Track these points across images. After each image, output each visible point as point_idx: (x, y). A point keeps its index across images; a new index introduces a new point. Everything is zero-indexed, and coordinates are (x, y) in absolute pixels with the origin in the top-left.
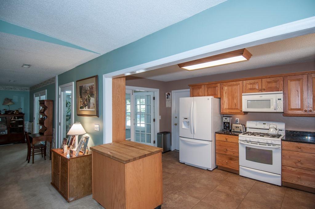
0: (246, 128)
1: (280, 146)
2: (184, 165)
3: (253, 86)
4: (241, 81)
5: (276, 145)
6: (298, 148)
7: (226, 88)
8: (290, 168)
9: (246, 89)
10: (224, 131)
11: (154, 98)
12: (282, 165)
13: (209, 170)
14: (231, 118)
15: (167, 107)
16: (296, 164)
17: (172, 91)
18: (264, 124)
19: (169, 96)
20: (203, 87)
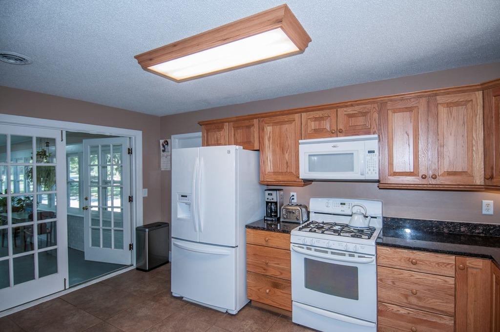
0: (308, 213)
1: (374, 258)
2: (179, 301)
3: (319, 124)
4: (298, 114)
5: (366, 256)
6: (412, 263)
7: (269, 129)
8: (395, 308)
9: (306, 131)
10: (267, 220)
11: (130, 152)
12: (379, 302)
13: (229, 314)
14: (282, 193)
15: (162, 170)
16: (407, 298)
17: (173, 137)
18: (341, 204)
19: (166, 146)
20: (226, 125)
